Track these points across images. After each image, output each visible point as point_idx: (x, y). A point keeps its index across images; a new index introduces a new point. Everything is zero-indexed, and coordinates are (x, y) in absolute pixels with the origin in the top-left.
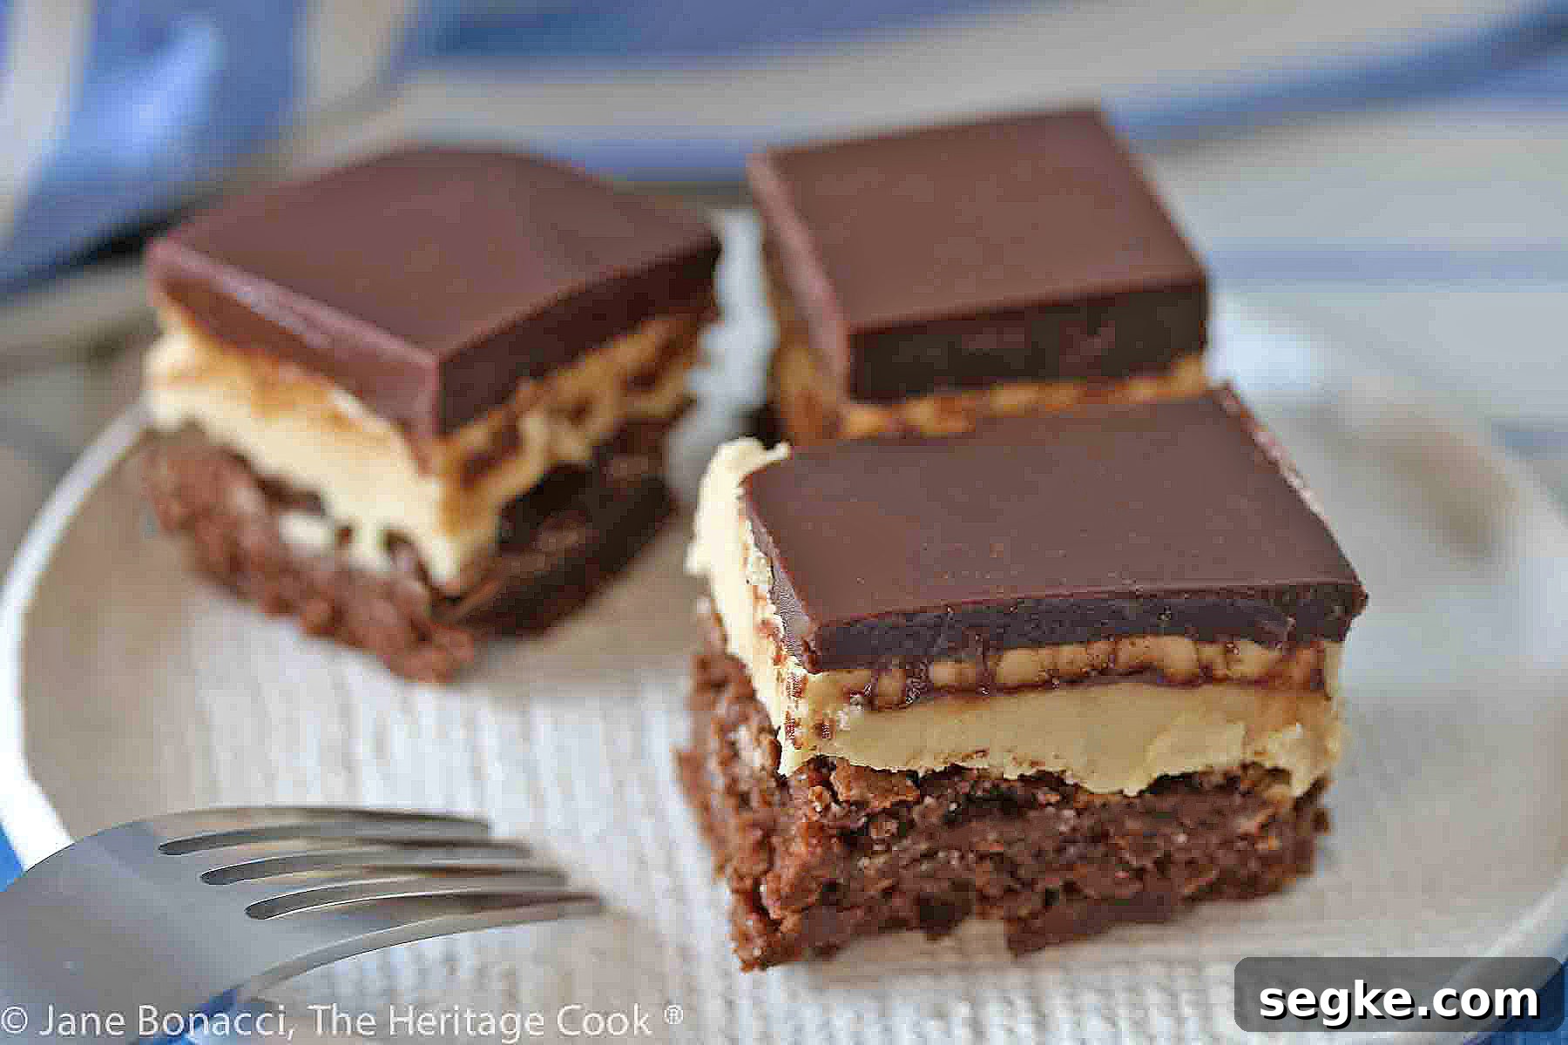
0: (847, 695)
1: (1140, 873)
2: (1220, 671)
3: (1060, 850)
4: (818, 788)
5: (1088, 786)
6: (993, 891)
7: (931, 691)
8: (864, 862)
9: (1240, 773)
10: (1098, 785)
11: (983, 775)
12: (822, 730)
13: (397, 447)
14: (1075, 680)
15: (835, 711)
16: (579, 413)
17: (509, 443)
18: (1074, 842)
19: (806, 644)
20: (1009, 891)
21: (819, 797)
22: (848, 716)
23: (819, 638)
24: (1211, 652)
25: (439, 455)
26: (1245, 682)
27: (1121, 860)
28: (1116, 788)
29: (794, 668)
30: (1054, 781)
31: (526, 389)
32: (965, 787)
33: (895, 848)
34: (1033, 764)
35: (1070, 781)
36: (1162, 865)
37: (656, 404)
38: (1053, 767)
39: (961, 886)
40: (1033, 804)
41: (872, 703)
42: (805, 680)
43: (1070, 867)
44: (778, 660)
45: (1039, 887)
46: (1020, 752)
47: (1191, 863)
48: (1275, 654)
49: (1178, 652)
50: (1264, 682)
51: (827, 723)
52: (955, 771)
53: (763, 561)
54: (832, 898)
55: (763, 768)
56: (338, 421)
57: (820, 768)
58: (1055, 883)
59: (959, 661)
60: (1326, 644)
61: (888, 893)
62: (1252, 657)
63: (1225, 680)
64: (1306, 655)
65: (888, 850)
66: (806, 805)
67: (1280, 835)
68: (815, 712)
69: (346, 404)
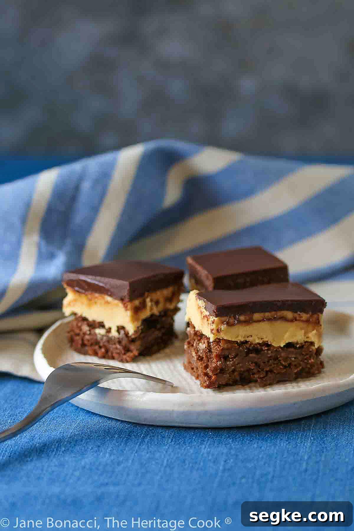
0: (222, 323)
1: (285, 367)
2: (298, 318)
3: (268, 362)
4: (218, 346)
5: (273, 344)
6: (255, 371)
7: (240, 322)
8: (228, 363)
9: (304, 344)
10: (275, 344)
11: (251, 344)
12: (218, 331)
13: (120, 305)
14: (269, 320)
15: (221, 326)
16: (157, 303)
17: (143, 305)
18: (271, 360)
19: (214, 312)
20: (259, 371)
21: (218, 347)
22: (223, 327)
23: (217, 309)
24: (296, 315)
25: (129, 306)
26: (303, 321)
27: (281, 363)
28: (279, 346)
29: (212, 318)
30: (266, 344)
31: (146, 294)
32: (248, 346)
33: (234, 360)
34: (262, 339)
35: (269, 343)
36: (290, 364)
37: (171, 307)
38: (265, 340)
39: (249, 370)
40: (262, 350)
41: (228, 324)
42: (214, 320)
43: (271, 365)
44: (208, 320)
45: (265, 370)
46: (259, 336)
47: (295, 365)
48: (309, 315)
49: (289, 315)
50: (307, 321)
51: (219, 329)
52: (246, 342)
53: (203, 302)
54: (222, 372)
55: (206, 347)
56: (108, 303)
57: (218, 341)
58: (268, 369)
59: (245, 315)
60: (319, 314)
61: (234, 371)
62: (305, 316)
63: (299, 320)
64: (315, 316)
65: (233, 360)
66: (215, 350)
67: (313, 359)
68: (216, 327)
69: (109, 299)
